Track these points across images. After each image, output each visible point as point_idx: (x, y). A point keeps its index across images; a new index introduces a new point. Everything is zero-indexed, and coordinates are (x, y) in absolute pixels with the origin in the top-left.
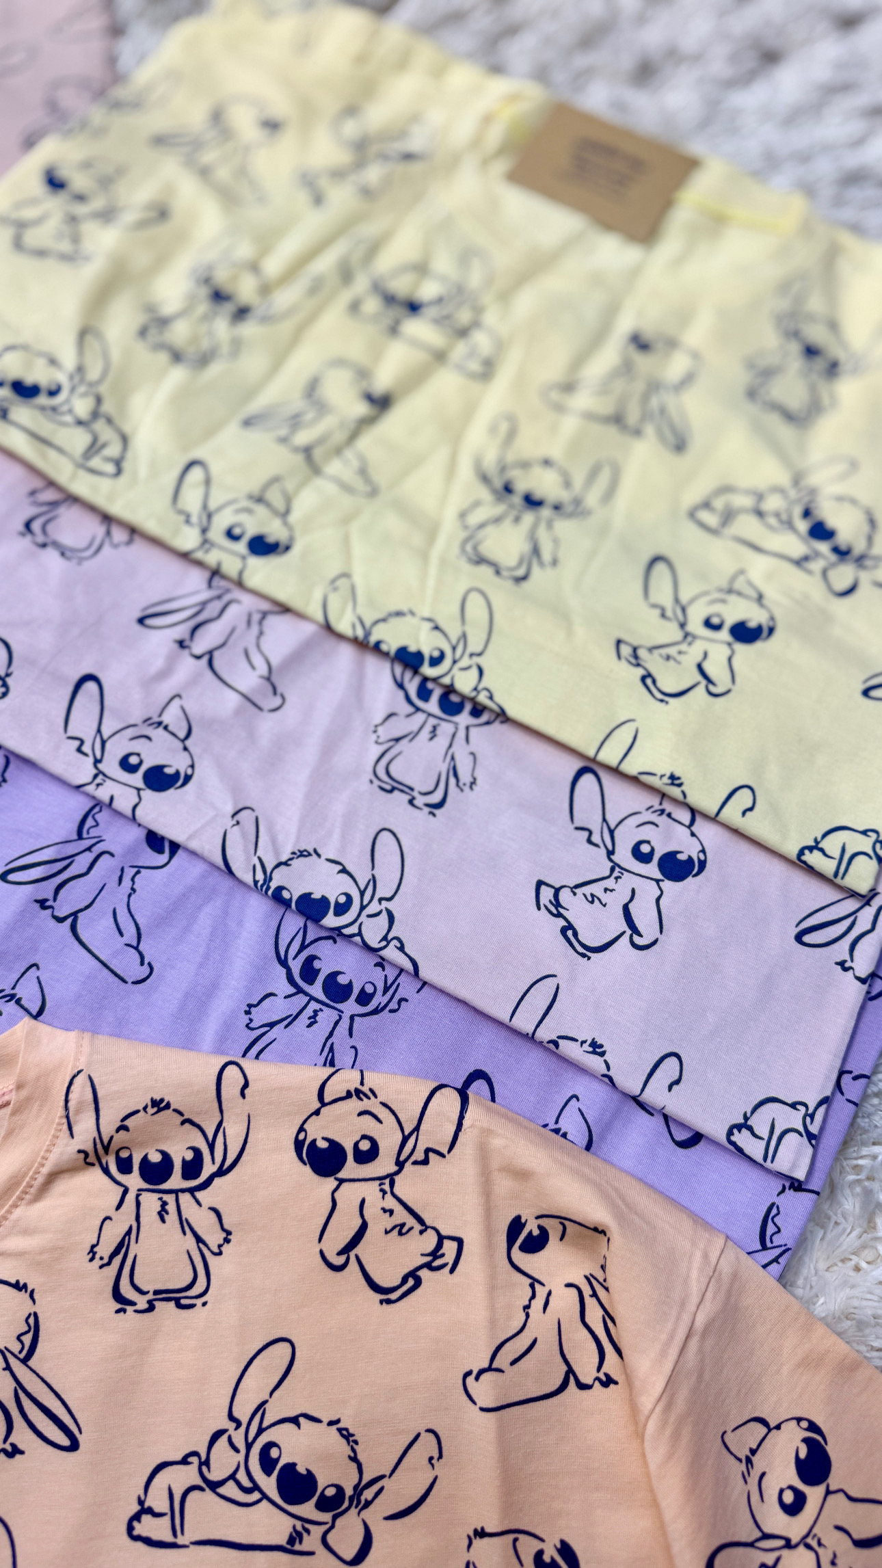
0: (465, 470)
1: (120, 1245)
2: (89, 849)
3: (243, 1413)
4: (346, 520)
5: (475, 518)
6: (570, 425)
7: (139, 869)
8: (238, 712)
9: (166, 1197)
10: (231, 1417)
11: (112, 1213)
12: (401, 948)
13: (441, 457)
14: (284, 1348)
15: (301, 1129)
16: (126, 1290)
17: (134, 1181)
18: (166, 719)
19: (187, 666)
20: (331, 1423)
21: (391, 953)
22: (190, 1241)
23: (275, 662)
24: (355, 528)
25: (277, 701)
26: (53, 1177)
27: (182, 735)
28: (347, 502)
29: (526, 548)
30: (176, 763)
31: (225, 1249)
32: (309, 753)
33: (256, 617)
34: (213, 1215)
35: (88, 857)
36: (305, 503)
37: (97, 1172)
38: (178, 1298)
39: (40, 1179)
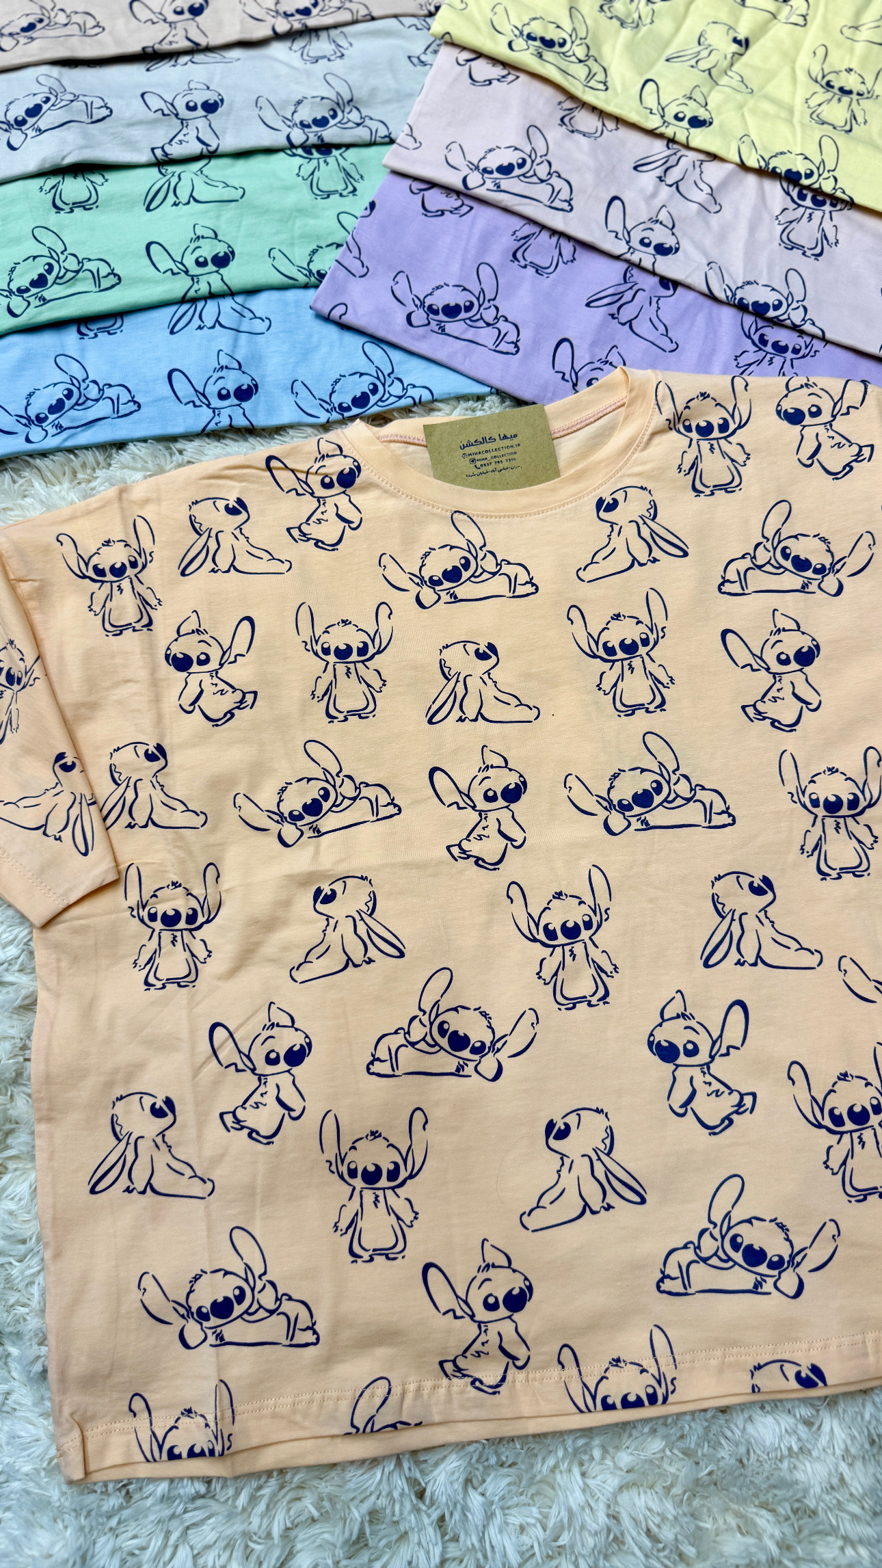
0: (802, 77)
1: (693, 464)
2: (631, 288)
3: (769, 534)
4: (741, 107)
5: (814, 102)
6: (860, 47)
7: (659, 298)
8: (699, 213)
9: (712, 442)
10: (763, 536)
11: (686, 449)
12: (813, 324)
13: (787, 70)
14: (785, 506)
15: (778, 405)
16: (699, 486)
17: (694, 435)
18: (661, 218)
19: (665, 192)
20: (815, 536)
21: (808, 327)
22: (729, 462)
23: (713, 186)
24: (745, 110)
25: (718, 208)
26: (654, 434)
27: (670, 226)
28: (739, 97)
29: (848, 116)
30: (670, 242)
31: (747, 462)
32: (742, 231)
33: (697, 163)
34: (739, 447)
35: (631, 293)
36: (715, 99)
37: (674, 433)
38: (726, 488)
39: (646, 438)
